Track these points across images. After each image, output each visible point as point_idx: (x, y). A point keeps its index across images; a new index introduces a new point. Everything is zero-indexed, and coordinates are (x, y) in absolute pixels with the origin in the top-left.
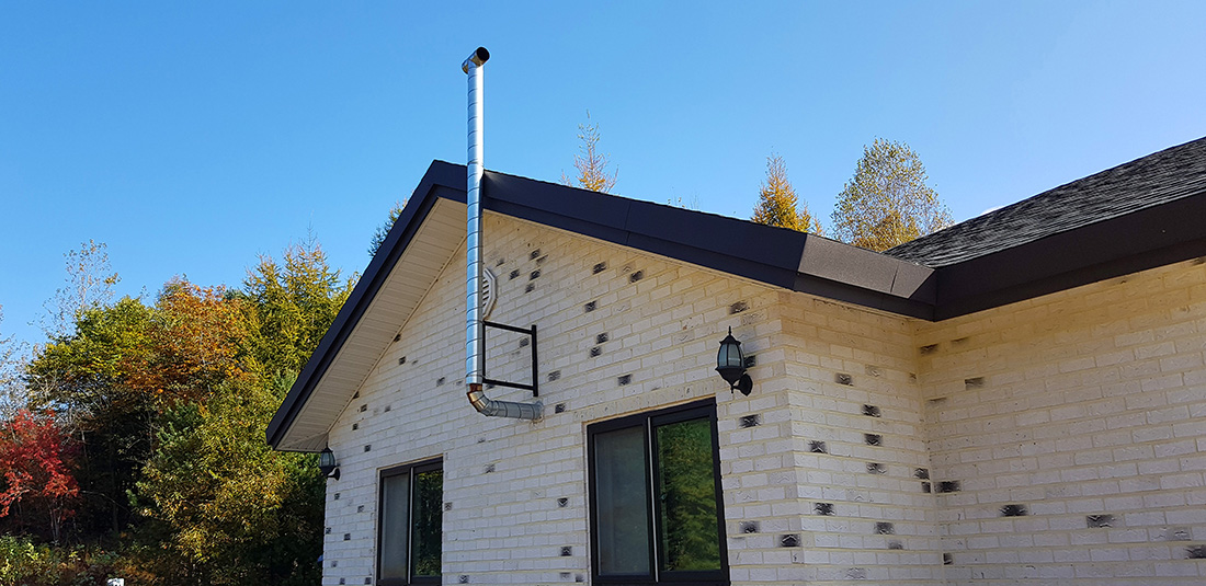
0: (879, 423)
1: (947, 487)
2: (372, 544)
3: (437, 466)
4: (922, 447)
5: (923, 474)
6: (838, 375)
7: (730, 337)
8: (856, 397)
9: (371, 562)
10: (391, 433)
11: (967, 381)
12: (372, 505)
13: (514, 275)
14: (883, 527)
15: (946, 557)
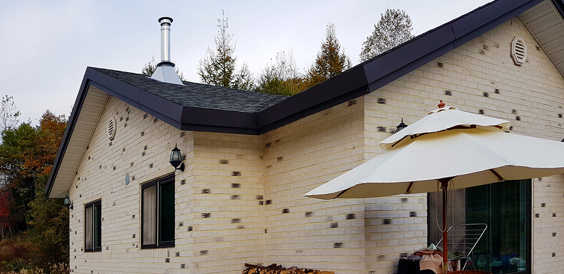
0: (240, 178)
1: (268, 202)
2: (83, 235)
3: (100, 204)
4: (261, 186)
5: (260, 198)
6: (222, 160)
7: (176, 148)
8: (230, 168)
9: (83, 242)
10: (87, 189)
11: (278, 159)
12: (82, 220)
13: (121, 119)
14: (235, 221)
15: (266, 230)
